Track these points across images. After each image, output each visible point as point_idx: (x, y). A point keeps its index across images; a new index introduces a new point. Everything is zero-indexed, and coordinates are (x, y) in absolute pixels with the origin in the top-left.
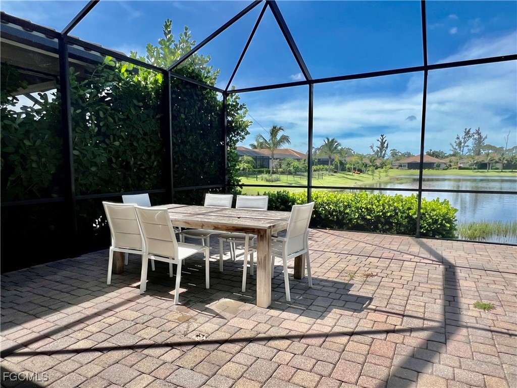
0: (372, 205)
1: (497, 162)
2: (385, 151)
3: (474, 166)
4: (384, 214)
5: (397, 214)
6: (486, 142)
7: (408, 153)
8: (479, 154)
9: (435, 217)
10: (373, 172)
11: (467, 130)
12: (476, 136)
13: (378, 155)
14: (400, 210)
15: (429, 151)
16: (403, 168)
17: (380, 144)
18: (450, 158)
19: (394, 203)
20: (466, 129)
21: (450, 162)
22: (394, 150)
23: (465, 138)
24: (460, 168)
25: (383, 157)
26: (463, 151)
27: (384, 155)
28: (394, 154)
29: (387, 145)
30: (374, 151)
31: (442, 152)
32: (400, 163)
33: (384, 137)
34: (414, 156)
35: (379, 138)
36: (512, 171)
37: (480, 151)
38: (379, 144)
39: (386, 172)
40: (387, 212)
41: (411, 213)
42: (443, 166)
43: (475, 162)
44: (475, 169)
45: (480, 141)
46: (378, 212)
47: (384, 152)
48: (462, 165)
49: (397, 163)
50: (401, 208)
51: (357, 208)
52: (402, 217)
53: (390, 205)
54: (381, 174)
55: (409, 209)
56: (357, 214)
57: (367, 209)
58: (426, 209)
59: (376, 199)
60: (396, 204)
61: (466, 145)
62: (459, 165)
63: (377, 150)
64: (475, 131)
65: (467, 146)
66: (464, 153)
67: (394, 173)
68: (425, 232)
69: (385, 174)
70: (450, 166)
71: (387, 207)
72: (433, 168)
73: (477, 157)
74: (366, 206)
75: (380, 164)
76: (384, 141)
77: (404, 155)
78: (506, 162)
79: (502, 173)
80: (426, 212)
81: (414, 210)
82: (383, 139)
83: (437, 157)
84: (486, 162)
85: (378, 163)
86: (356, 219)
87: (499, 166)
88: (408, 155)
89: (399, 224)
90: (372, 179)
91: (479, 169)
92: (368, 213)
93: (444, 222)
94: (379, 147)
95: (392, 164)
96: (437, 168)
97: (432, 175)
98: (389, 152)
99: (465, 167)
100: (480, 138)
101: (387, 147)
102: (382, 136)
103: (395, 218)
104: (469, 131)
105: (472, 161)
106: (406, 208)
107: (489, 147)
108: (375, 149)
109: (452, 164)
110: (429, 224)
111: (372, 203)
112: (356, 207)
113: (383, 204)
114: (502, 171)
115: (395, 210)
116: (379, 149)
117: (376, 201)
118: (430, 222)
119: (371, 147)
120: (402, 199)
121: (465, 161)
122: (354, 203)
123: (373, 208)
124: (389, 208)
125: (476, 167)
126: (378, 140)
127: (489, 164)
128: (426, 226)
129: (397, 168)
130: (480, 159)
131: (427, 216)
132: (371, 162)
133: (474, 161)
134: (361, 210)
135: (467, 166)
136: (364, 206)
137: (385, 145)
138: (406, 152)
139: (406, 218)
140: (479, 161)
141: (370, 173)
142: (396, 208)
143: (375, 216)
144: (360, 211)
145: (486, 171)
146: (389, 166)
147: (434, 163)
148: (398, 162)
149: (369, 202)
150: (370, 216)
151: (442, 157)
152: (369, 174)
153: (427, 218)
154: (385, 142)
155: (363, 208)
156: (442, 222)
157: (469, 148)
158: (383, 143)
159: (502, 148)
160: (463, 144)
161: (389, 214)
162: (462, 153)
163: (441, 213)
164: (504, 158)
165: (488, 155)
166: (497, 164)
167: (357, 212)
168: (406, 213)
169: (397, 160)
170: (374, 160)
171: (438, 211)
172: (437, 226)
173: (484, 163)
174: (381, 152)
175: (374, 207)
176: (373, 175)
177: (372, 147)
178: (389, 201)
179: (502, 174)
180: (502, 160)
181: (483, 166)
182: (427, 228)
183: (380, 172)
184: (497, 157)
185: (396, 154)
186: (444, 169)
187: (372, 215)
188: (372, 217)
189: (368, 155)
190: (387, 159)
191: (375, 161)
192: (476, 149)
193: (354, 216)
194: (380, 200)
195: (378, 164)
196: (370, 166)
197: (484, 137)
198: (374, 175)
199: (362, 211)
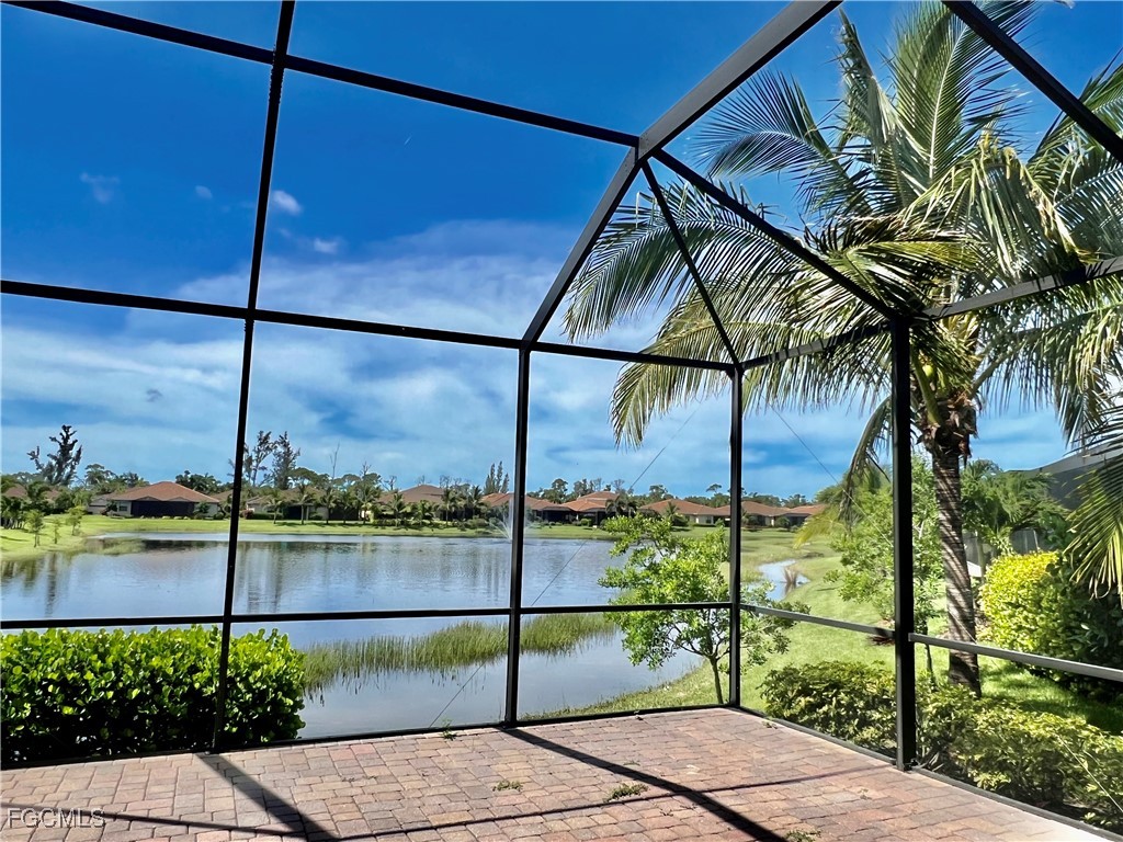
0: (81, 670)
1: (318, 505)
2: (73, 468)
3: (278, 513)
4: (121, 694)
5: (157, 689)
6: (298, 464)
7: (131, 475)
8: (285, 487)
9: (259, 685)
10: (38, 524)
11: (264, 435)
12: (280, 449)
13: (50, 478)
14: (165, 675)
15: (184, 475)
16: (118, 512)
17: (59, 448)
18: (229, 492)
19: (149, 657)
20: (261, 433)
21: (229, 501)
22: (97, 466)
23: (259, 451)
24: (251, 516)
25: (66, 483)
26: (254, 479)
27: (69, 477)
28: (95, 476)
29: (79, 452)
30: (39, 467)
31: (211, 478)
32: (113, 501)
33: (71, 431)
34: (147, 484)
35: (58, 432)
36: (344, 524)
37: (287, 480)
38: (55, 449)
39: (75, 522)
40: (131, 687)
41: (198, 680)
42: (213, 511)
43: (279, 503)
44: (278, 518)
45: (286, 458)
46: (98, 690)
47: (68, 470)
48: (253, 509)
49: (104, 500)
50: (170, 671)
51: (30, 686)
52: (172, 696)
53: (137, 666)
54: (60, 530)
55: (194, 669)
56: (27, 706)
57: (62, 683)
58: (237, 666)
59: (95, 650)
60: (155, 662)
61: (260, 465)
62: (249, 509)
63: (50, 465)
64: (278, 439)
65: (264, 468)
66: (257, 482)
67: (96, 526)
68: (234, 730)
69: (71, 528)
70: (229, 510)
71: (131, 673)
72: (191, 516)
73: (282, 494)
74: (62, 674)
75: (58, 501)
76: (70, 442)
77: (121, 481)
78: (334, 505)
79: (328, 527)
80: (237, 675)
81: (207, 674)
82: (68, 437)
83: (199, 489)
84: (300, 504)
85: (50, 499)
86: (21, 721)
87: (322, 512)
88: (132, 481)
89: (164, 718)
90: (33, 542)
91: (285, 518)
92: (67, 696)
93: (280, 694)
94: (54, 458)
95: (89, 502)
96: (201, 514)
97: (189, 531)
98: (81, 472)
99: (259, 513)
100: (288, 453)
101: (77, 458)
102: (66, 429)
103: (153, 702)
104: (267, 437)
105: (273, 501)
106: (184, 669)
107: (305, 473)
108: (45, 461)
110: (245, 707)
111: (80, 662)
112: (26, 682)
113: (116, 664)
114: (327, 524)
115: (152, 679)
116: (54, 462)
117: (95, 657)
118: (247, 702)
119: (32, 454)
120: (173, 644)
121: (261, 500)
122: (18, 670)
123: (86, 681)
124: (136, 673)
125: (281, 514)
126: (54, 439)
127: (305, 508)
128: (237, 713)
129: (104, 514)
130: (288, 497)
131: (240, 686)
132: (30, 495)
133: (276, 501)
134: (44, 688)
135: (263, 511)
136: (55, 676)
137: (73, 453)
138: (127, 472)
139: (184, 697)
140: (286, 501)
141: (27, 526)
142: (154, 673)
143: (89, 706)
144: (39, 692)
145: (300, 522)
146: (83, 508)
147: (193, 503)
148: (106, 496)
149: (72, 659)
150: (73, 704)
151: (212, 490)
152: (26, 531)
153: (239, 691)
154: (72, 445)
155: (51, 681)
156: (276, 696)
157: (268, 473)
158: (65, 448)
159: (325, 476)
160: (254, 464)
161: (135, 692)
162: (252, 482)
163: (273, 672)
164: (331, 498)
165: (302, 489)
166: (319, 509)
167: (29, 700)
168: (186, 684)
169: (104, 492)
170: (41, 491)
171: (265, 667)
172: (265, 710)
173: (295, 507)
174: (61, 470)
175: (89, 676)
176: (36, 532)
177: (34, 456)
178: (133, 654)
179: (328, 529)
180: (327, 499)
181: (292, 513)
182: (241, 717)
183: (59, 524)
184: (319, 495)
185: (100, 478)
186: (215, 518)
187: (80, 702)
188: (80, 708)
189: (20, 474)
190: (78, 490)
191: (42, 494)
192: (279, 475)
193: (17, 712)
194: (107, 652)
195: (50, 501)
196: (28, 508)
197: (294, 452)
198: (42, 531)
199: (46, 693)
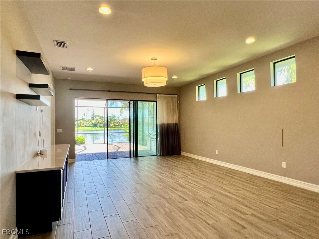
1: (101, 123)
8: (93, 119)
18: (80, 121)
21: (81, 123)
24: (85, 126)
43: (92, 123)
44: (92, 126)
62: (85, 125)
70: (81, 125)
73: (92, 121)
78: (104, 123)
91: (94, 126)
105: (90, 123)
107: (98, 116)
109: (81, 124)
114: (103, 127)
121: (87, 123)
127: (98, 124)
130: (94, 122)
135: (88, 125)
145: (97, 127)
162: (86, 118)
165: (97, 120)
181: (95, 125)
184: (101, 121)
192: (92, 117)
